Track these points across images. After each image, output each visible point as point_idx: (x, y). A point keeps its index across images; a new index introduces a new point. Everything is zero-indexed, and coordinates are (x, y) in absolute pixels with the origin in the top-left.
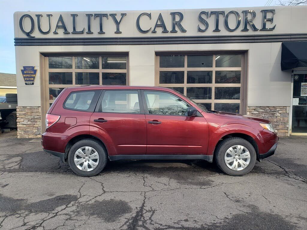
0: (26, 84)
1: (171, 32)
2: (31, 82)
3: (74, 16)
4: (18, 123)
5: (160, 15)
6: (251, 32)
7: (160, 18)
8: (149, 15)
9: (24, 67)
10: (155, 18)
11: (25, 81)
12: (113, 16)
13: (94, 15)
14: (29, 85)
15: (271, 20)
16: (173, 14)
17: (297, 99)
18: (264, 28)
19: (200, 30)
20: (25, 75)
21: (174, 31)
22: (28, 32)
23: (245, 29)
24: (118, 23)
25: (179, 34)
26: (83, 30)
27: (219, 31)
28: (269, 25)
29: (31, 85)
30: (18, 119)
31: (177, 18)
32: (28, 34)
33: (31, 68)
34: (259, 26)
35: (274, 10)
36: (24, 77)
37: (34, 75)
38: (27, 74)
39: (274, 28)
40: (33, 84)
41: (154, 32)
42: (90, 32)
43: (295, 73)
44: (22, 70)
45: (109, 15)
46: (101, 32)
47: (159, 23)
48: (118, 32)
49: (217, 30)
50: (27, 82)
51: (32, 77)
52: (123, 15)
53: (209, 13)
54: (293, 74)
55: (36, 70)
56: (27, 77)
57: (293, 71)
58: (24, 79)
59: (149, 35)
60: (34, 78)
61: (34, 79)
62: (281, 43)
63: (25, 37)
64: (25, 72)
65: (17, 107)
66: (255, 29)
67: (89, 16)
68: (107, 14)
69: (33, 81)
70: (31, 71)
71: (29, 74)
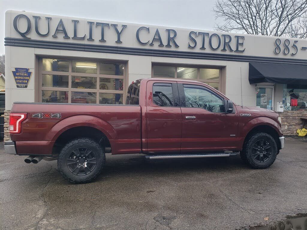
0: (18, 86)
1: (167, 46)
2: (24, 85)
3: (76, 22)
4: (5, 129)
5: (157, 31)
6: (228, 53)
7: (157, 33)
8: (148, 30)
9: (16, 69)
10: (153, 33)
11: (17, 83)
12: (115, 26)
13: (95, 23)
14: (21, 87)
15: (242, 44)
16: (169, 31)
18: (237, 50)
19: (190, 47)
20: (17, 78)
21: (168, 45)
22: (23, 32)
23: (224, 50)
24: (119, 34)
25: (173, 49)
26: (84, 37)
28: (240, 49)
29: (23, 87)
30: (5, 124)
32: (23, 35)
33: (24, 70)
34: (234, 48)
35: (244, 37)
36: (16, 80)
37: (28, 78)
38: (19, 76)
39: (244, 51)
40: (26, 87)
41: (152, 45)
42: (91, 39)
43: (258, 87)
44: (13, 72)
45: (110, 25)
46: (103, 40)
47: (157, 37)
48: (119, 41)
49: (203, 48)
50: (19, 85)
51: (25, 80)
52: (124, 27)
53: (197, 33)
54: (256, 87)
55: (31, 73)
56: (20, 79)
57: (256, 85)
58: (16, 81)
59: (147, 47)
60: (28, 80)
61: (28, 82)
62: (249, 63)
63: (19, 37)
64: (17, 74)
65: (5, 111)
66: (231, 50)
67: (91, 23)
68: (108, 24)
69: (27, 83)
70: (25, 73)
71: (22, 76)
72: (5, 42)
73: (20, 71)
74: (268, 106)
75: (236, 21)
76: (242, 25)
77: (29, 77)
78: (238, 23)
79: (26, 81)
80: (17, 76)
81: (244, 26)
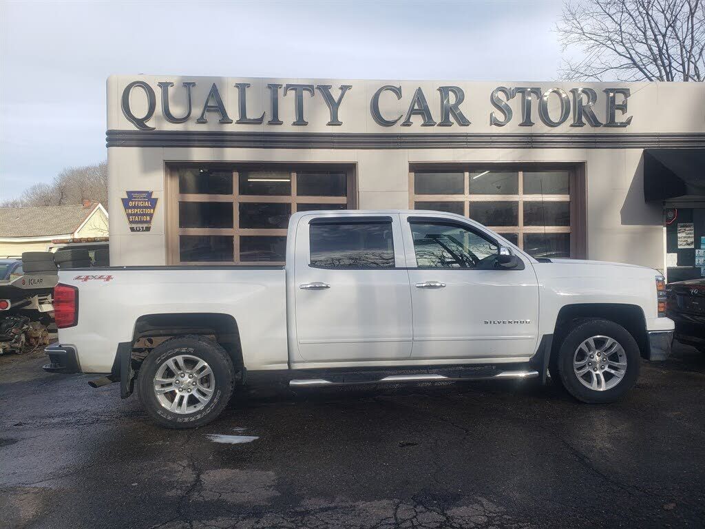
0: (132, 229)
1: (441, 124)
2: (145, 226)
3: (244, 87)
5: (419, 92)
6: (587, 129)
7: (419, 96)
8: (398, 92)
9: (129, 193)
11: (131, 222)
12: (325, 89)
13: (284, 86)
14: (139, 231)
15: (623, 108)
16: (444, 91)
17: (675, 255)
18: (612, 122)
19: (495, 122)
20: (129, 211)
21: (446, 123)
22: (140, 118)
23: (579, 123)
24: (334, 105)
25: (456, 129)
26: (263, 116)
27: (531, 124)
28: (620, 117)
29: (143, 231)
31: (452, 99)
32: (140, 122)
33: (144, 195)
34: (602, 118)
35: (628, 90)
36: (128, 215)
37: (152, 210)
38: (134, 207)
39: (628, 122)
40: (148, 229)
41: (407, 123)
42: (275, 121)
43: (667, 206)
44: (123, 199)
45: (315, 87)
46: (300, 121)
47: (416, 107)
48: (335, 122)
49: (527, 122)
50: (134, 226)
51: (146, 215)
52: (344, 88)
53: (513, 89)
54: (664, 208)
55: (156, 200)
56: (134, 215)
57: (664, 203)
58: (129, 219)
59: (398, 129)
60: (151, 215)
61: (151, 219)
62: (643, 149)
63: (132, 127)
64: (131, 204)
66: (595, 123)
67: (274, 88)
68: (312, 86)
69: (149, 222)
70: (145, 201)
71: (140, 207)
72: (107, 140)
73: (135, 198)
74: (697, 251)
75: (615, 50)
76: (631, 58)
77: (154, 209)
78: (619, 53)
79: (148, 218)
80: (130, 208)
81: (637, 59)
